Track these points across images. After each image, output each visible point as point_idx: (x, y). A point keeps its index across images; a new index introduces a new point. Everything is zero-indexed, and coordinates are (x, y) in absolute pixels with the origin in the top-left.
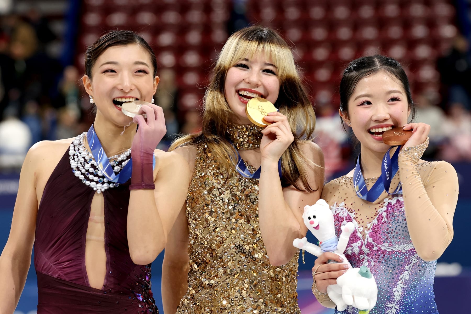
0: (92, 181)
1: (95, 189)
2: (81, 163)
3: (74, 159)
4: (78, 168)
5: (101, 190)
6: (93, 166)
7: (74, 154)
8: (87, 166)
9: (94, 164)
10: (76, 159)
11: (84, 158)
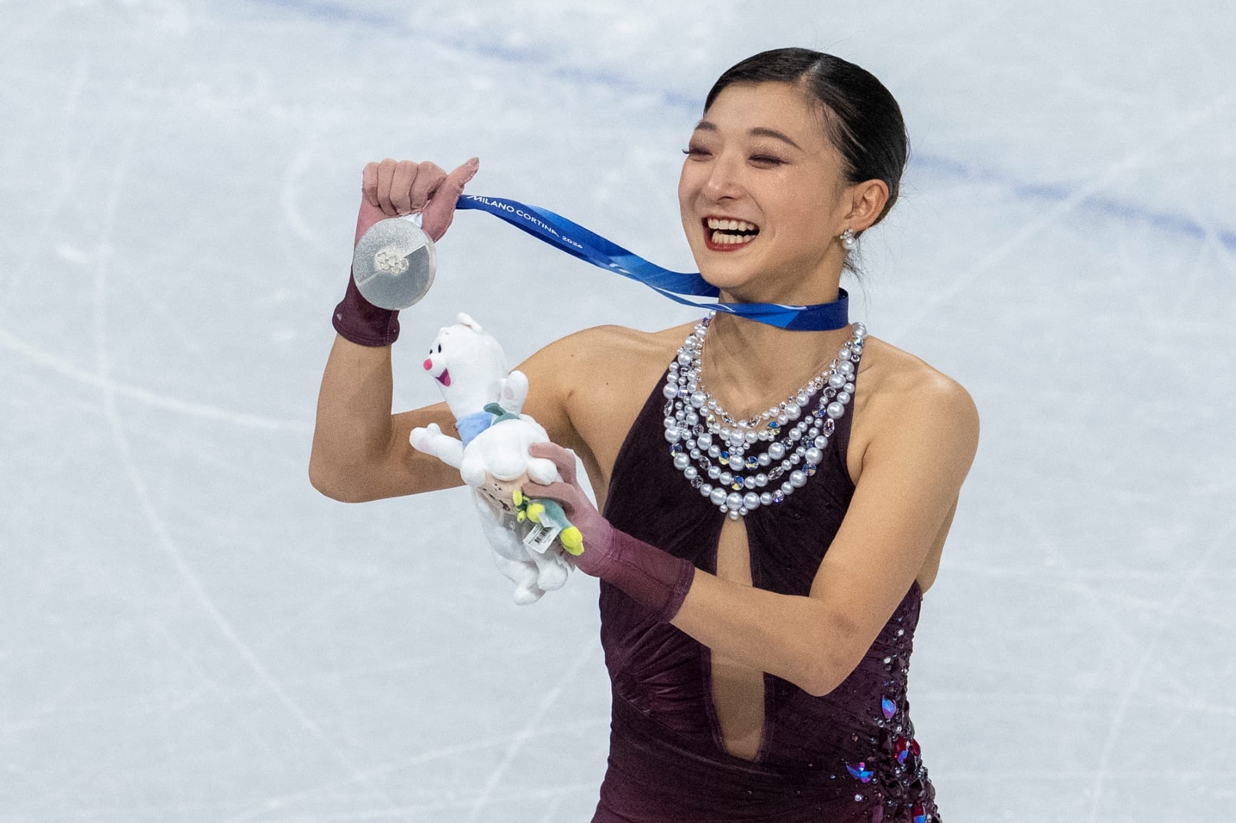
0: (716, 484)
1: (723, 508)
2: (690, 427)
3: (673, 414)
4: (682, 442)
5: (738, 510)
6: (717, 440)
7: (677, 396)
8: (706, 440)
9: (718, 435)
10: (680, 414)
11: (697, 411)
